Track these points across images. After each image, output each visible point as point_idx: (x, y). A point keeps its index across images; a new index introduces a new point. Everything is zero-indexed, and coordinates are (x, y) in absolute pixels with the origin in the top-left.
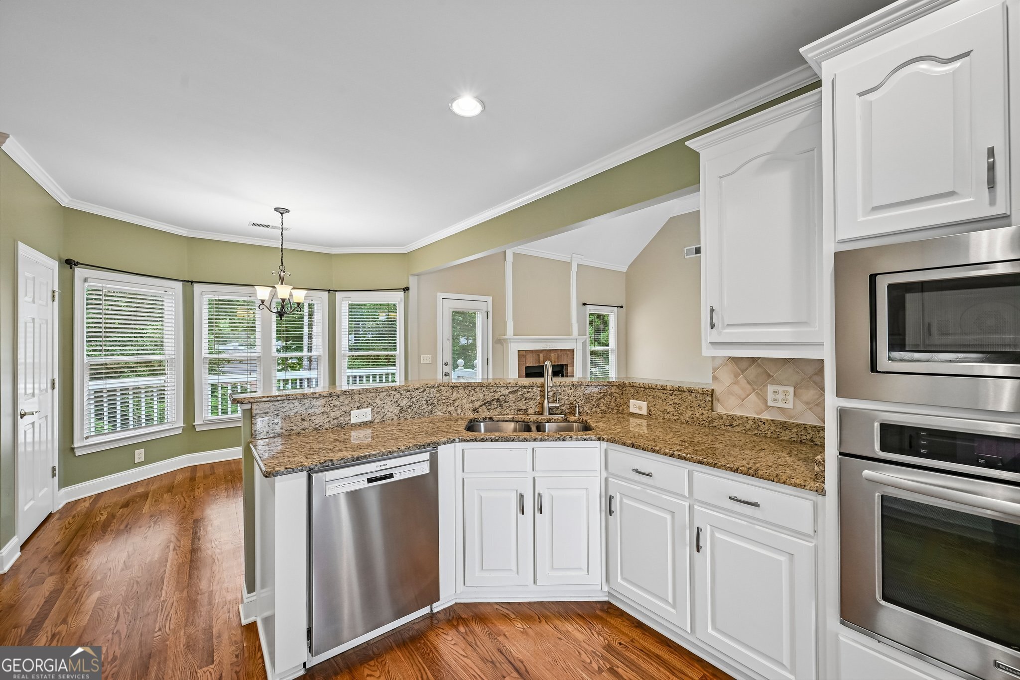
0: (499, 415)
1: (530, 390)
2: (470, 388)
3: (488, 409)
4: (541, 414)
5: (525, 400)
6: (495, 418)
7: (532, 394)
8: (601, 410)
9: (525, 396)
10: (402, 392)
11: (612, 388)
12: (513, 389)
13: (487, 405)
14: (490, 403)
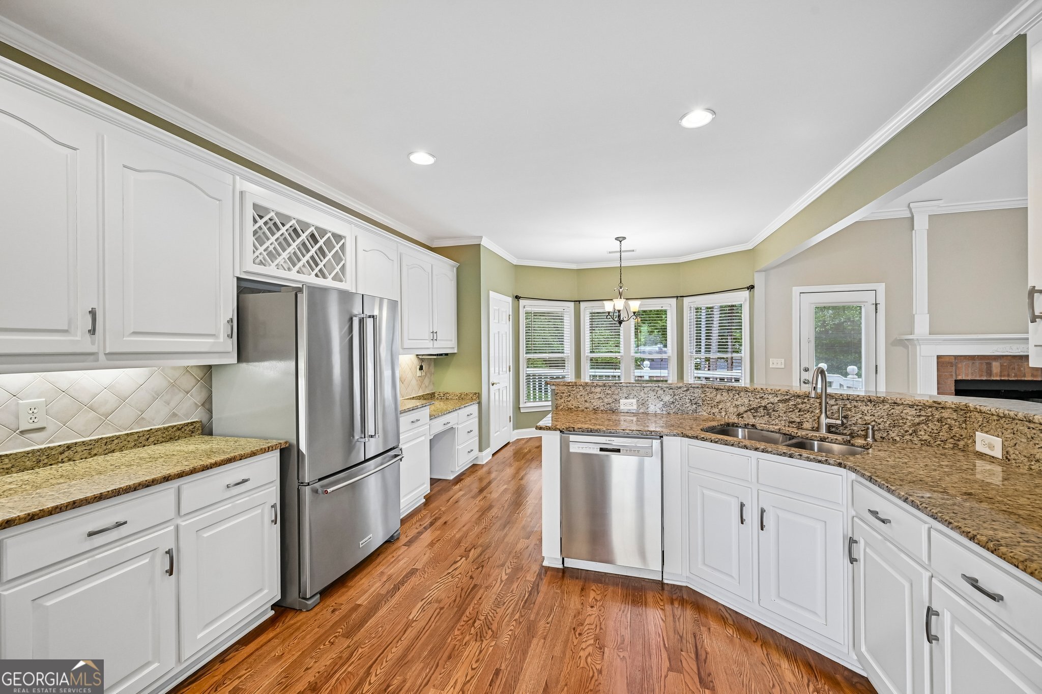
0: (765, 424)
1: (806, 400)
2: (734, 392)
3: (754, 416)
4: (818, 429)
5: (799, 412)
6: (758, 426)
7: (808, 406)
8: (921, 440)
9: (799, 406)
10: (665, 389)
11: (943, 411)
12: (784, 398)
13: (752, 411)
14: (756, 410)
